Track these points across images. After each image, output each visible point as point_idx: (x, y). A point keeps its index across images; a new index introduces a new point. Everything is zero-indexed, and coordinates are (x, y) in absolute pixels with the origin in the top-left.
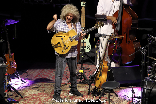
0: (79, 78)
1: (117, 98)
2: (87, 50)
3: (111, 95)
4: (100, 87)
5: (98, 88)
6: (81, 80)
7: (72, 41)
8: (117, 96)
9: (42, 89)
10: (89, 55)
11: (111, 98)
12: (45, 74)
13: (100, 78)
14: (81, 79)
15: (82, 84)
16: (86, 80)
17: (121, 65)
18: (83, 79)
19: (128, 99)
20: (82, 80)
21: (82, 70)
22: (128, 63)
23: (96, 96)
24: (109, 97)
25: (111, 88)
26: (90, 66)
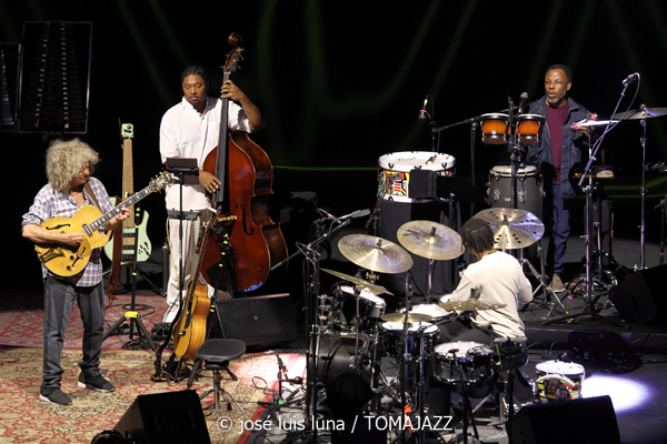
0: (127, 334)
1: (234, 383)
2: (142, 257)
3: (222, 378)
4: (188, 356)
5: (183, 359)
6: (131, 338)
7: (90, 235)
8: (234, 378)
9: (24, 365)
10: (144, 269)
11: (222, 385)
12: (27, 324)
13: (188, 330)
14: (131, 334)
15: (133, 349)
16: (145, 337)
17: (237, 294)
18: (136, 334)
19: (263, 385)
20: (134, 337)
21: (133, 310)
22: (254, 287)
23: (176, 381)
24: (217, 383)
25: (223, 358)
26: (149, 300)
